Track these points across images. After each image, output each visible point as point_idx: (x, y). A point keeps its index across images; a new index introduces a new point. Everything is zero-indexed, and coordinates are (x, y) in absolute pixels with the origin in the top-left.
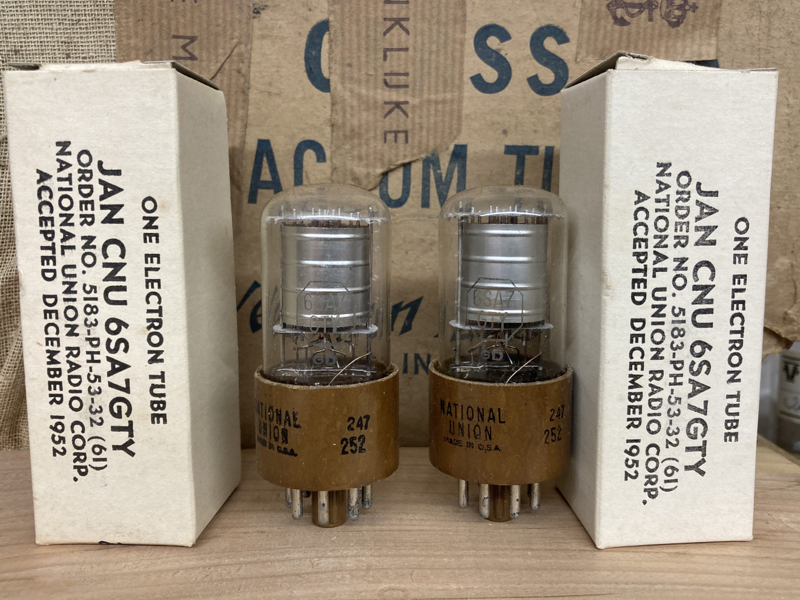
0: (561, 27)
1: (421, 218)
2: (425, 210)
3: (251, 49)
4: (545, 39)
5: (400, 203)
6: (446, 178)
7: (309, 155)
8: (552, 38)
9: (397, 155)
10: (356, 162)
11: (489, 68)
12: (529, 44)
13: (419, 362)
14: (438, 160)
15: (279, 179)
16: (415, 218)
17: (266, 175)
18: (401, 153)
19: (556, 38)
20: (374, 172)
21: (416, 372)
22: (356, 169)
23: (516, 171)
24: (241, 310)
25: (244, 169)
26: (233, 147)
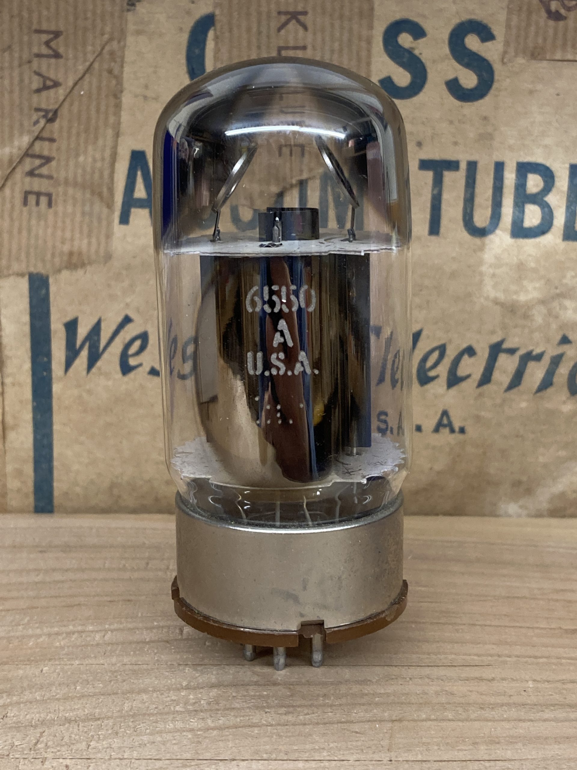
0: (485, 21)
3: (125, 46)
4: (465, 35)
8: (473, 35)
9: (292, 171)
11: (401, 70)
12: (447, 42)
17: (140, 192)
18: (297, 169)
19: (479, 34)
20: (269, 190)
23: (433, 190)
24: (110, 349)
25: (115, 185)
26: (103, 159)
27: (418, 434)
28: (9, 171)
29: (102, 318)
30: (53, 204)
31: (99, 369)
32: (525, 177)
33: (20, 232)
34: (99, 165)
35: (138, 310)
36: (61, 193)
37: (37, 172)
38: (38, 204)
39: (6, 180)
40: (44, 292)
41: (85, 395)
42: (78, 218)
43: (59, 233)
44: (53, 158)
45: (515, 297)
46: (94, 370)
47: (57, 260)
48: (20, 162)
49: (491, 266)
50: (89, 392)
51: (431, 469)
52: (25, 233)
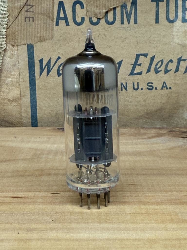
1: (121, 29)
2: (122, 25)
5: (112, 23)
6: (130, 12)
7: (78, 6)
9: (111, 4)
10: (95, 8)
13: (123, 86)
14: (126, 5)
15: (67, 16)
16: (119, 29)
17: (62, 15)
18: (112, 4)
20: (102, 11)
21: (122, 90)
22: (96, 11)
23: (156, 9)
24: (54, 68)
25: (54, 13)
26: (50, 5)
27: (156, 90)
28: (20, 10)
29: (51, 58)
30: (34, 21)
31: (51, 75)
32: (185, 2)
33: (24, 30)
34: (48, 7)
35: (62, 54)
36: (37, 17)
37: (29, 10)
38: (29, 21)
39: (19, 13)
40: (32, 50)
41: (46, 84)
42: (42, 25)
43: (36, 30)
44: (34, 5)
45: (184, 42)
46: (49, 75)
47: (36, 39)
48: (23, 8)
49: (176, 32)
50: (47, 83)
51: (161, 102)
52: (25, 31)
